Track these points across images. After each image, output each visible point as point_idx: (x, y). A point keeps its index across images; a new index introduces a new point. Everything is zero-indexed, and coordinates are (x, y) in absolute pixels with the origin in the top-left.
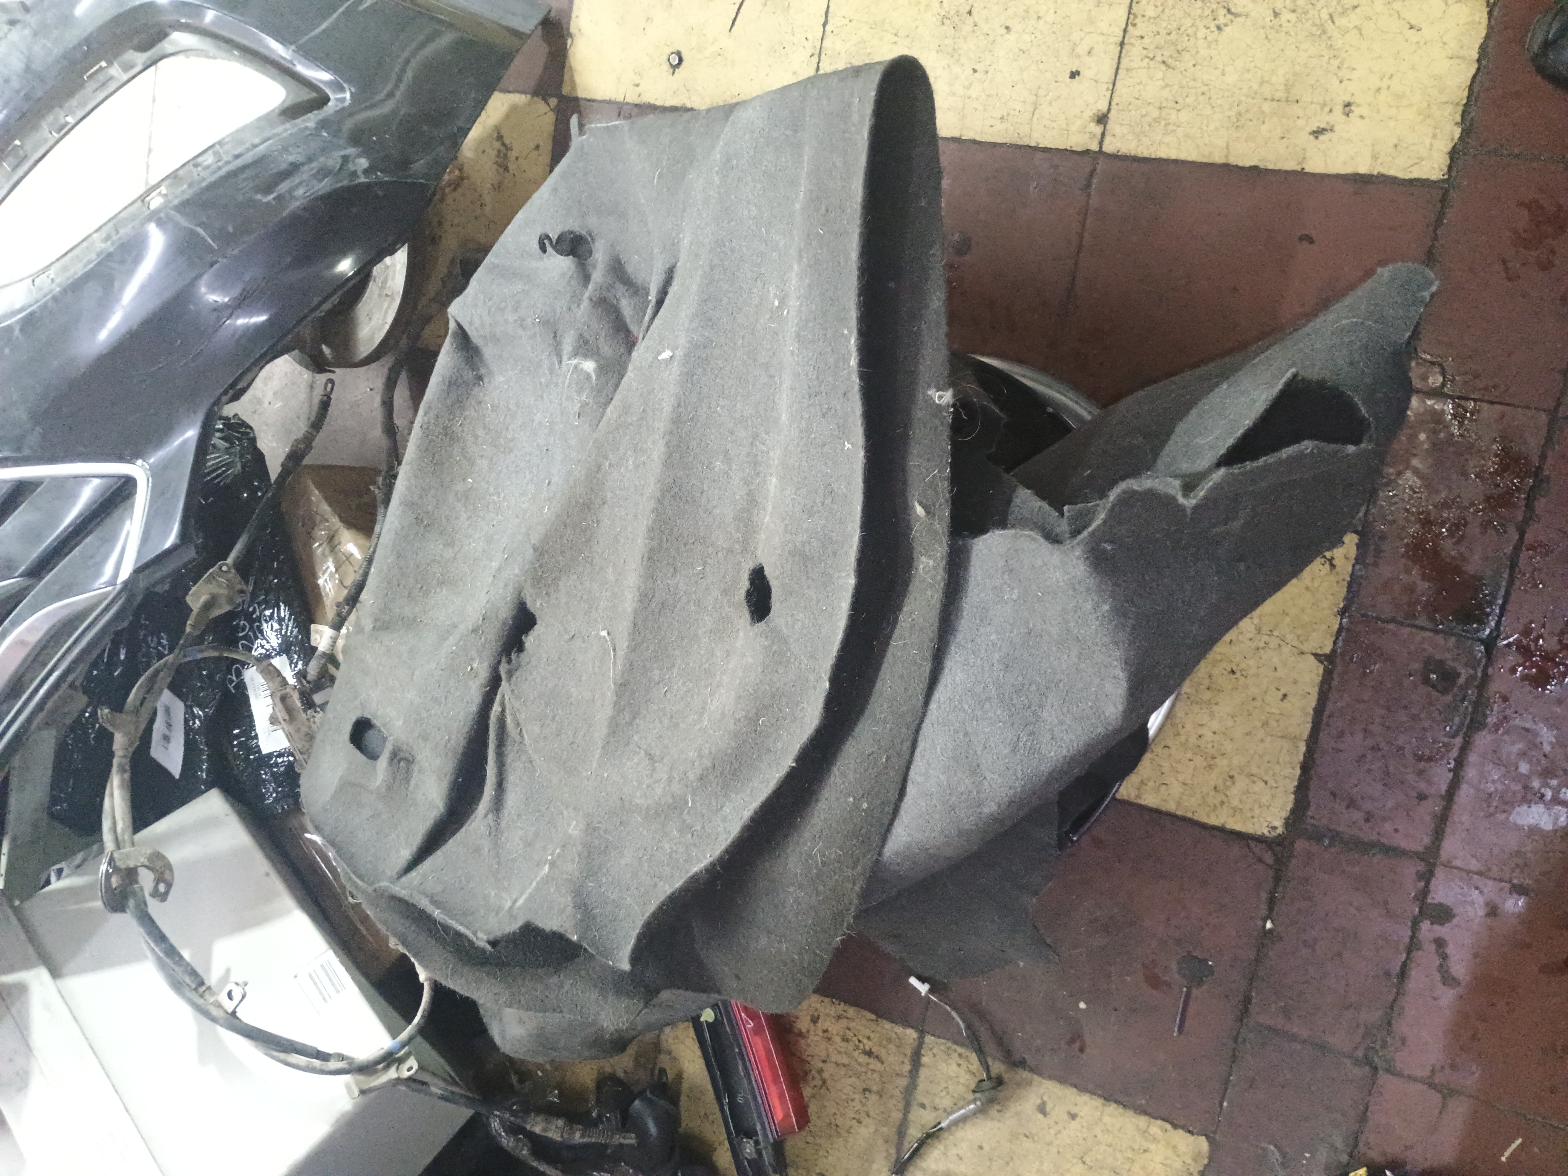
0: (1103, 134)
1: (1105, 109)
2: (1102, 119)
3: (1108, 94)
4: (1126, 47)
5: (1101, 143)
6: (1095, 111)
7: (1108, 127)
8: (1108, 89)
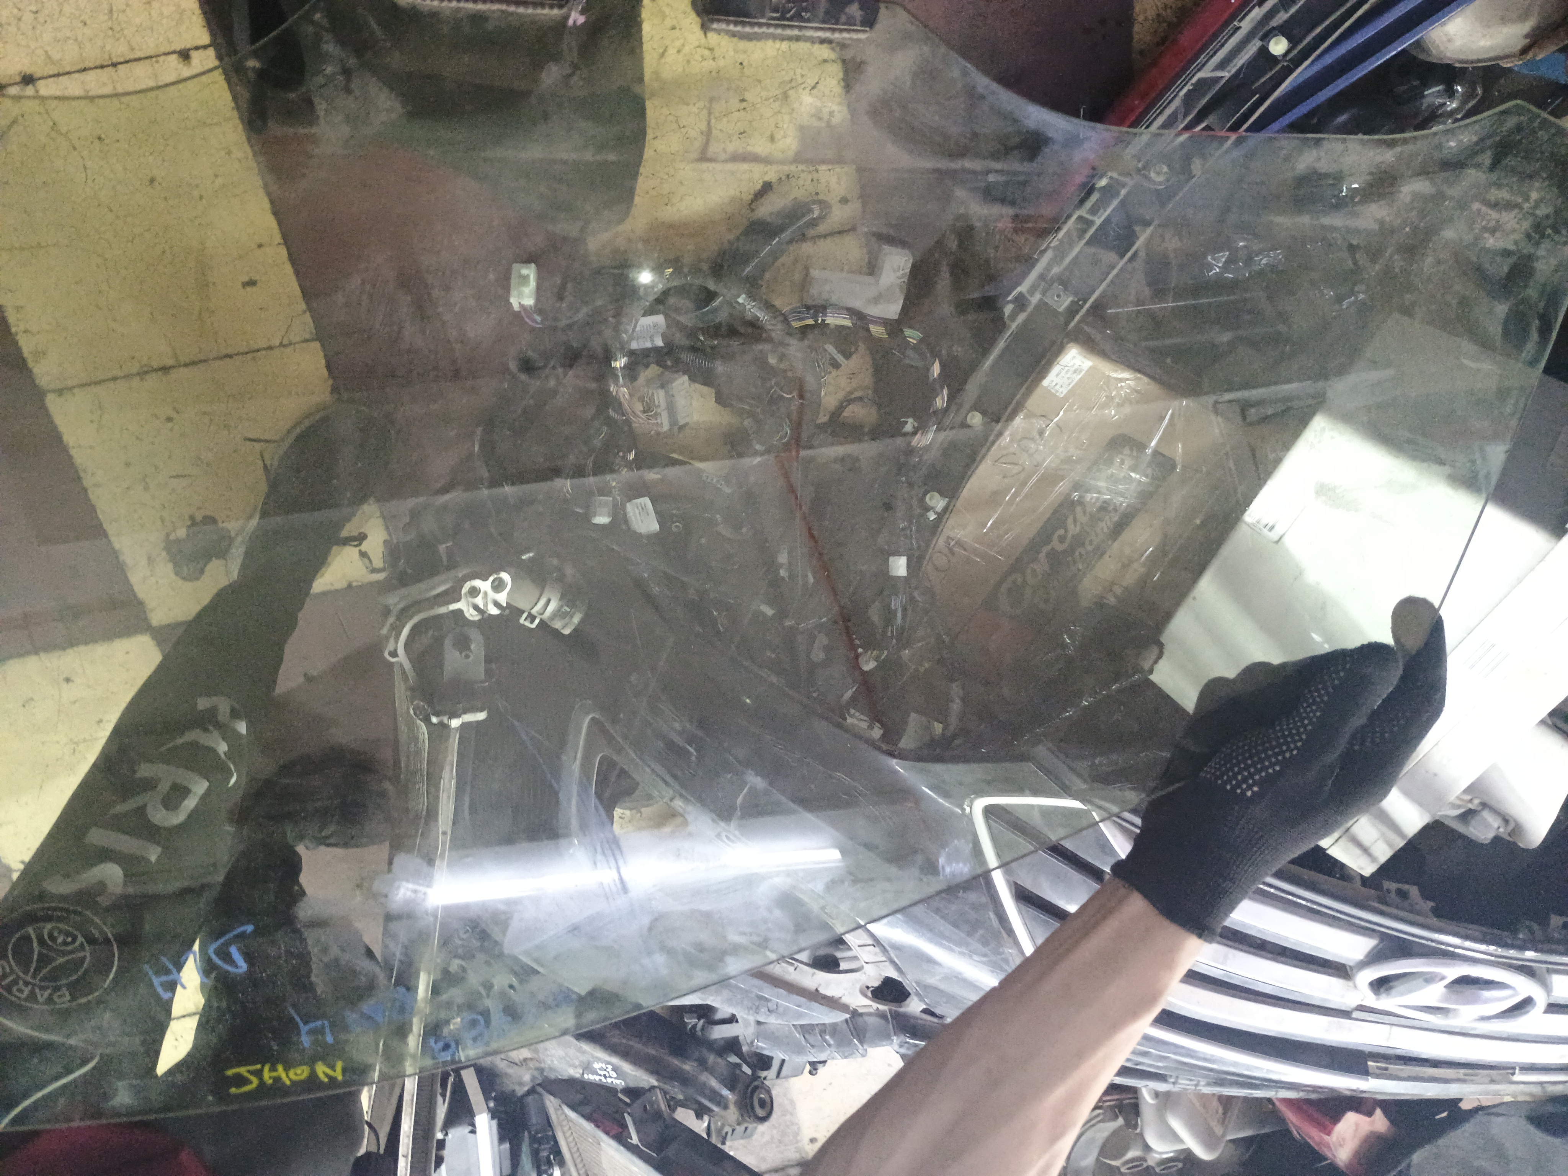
0: (197, 48)
1: (174, 56)
2: (185, 55)
3: (161, 59)
4: (115, 60)
5: (205, 47)
6: (181, 66)
7: (188, 46)
8: (157, 62)
